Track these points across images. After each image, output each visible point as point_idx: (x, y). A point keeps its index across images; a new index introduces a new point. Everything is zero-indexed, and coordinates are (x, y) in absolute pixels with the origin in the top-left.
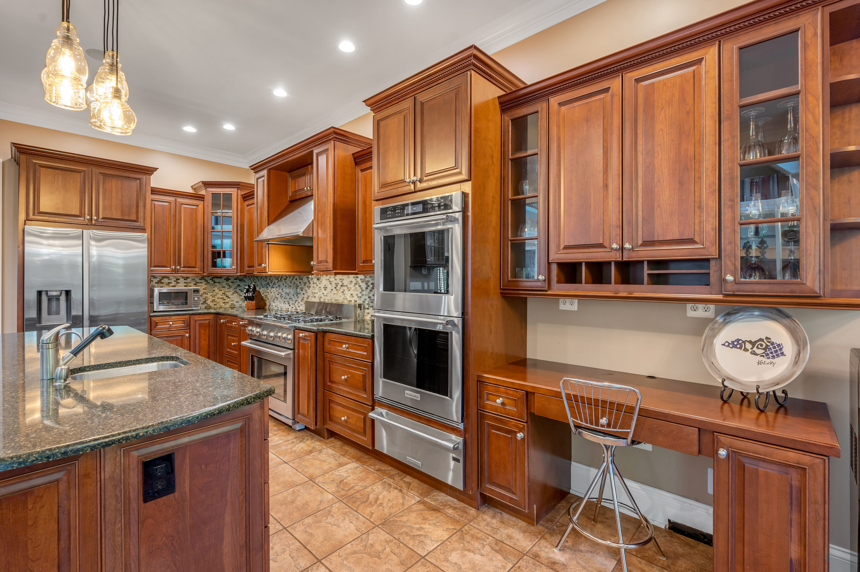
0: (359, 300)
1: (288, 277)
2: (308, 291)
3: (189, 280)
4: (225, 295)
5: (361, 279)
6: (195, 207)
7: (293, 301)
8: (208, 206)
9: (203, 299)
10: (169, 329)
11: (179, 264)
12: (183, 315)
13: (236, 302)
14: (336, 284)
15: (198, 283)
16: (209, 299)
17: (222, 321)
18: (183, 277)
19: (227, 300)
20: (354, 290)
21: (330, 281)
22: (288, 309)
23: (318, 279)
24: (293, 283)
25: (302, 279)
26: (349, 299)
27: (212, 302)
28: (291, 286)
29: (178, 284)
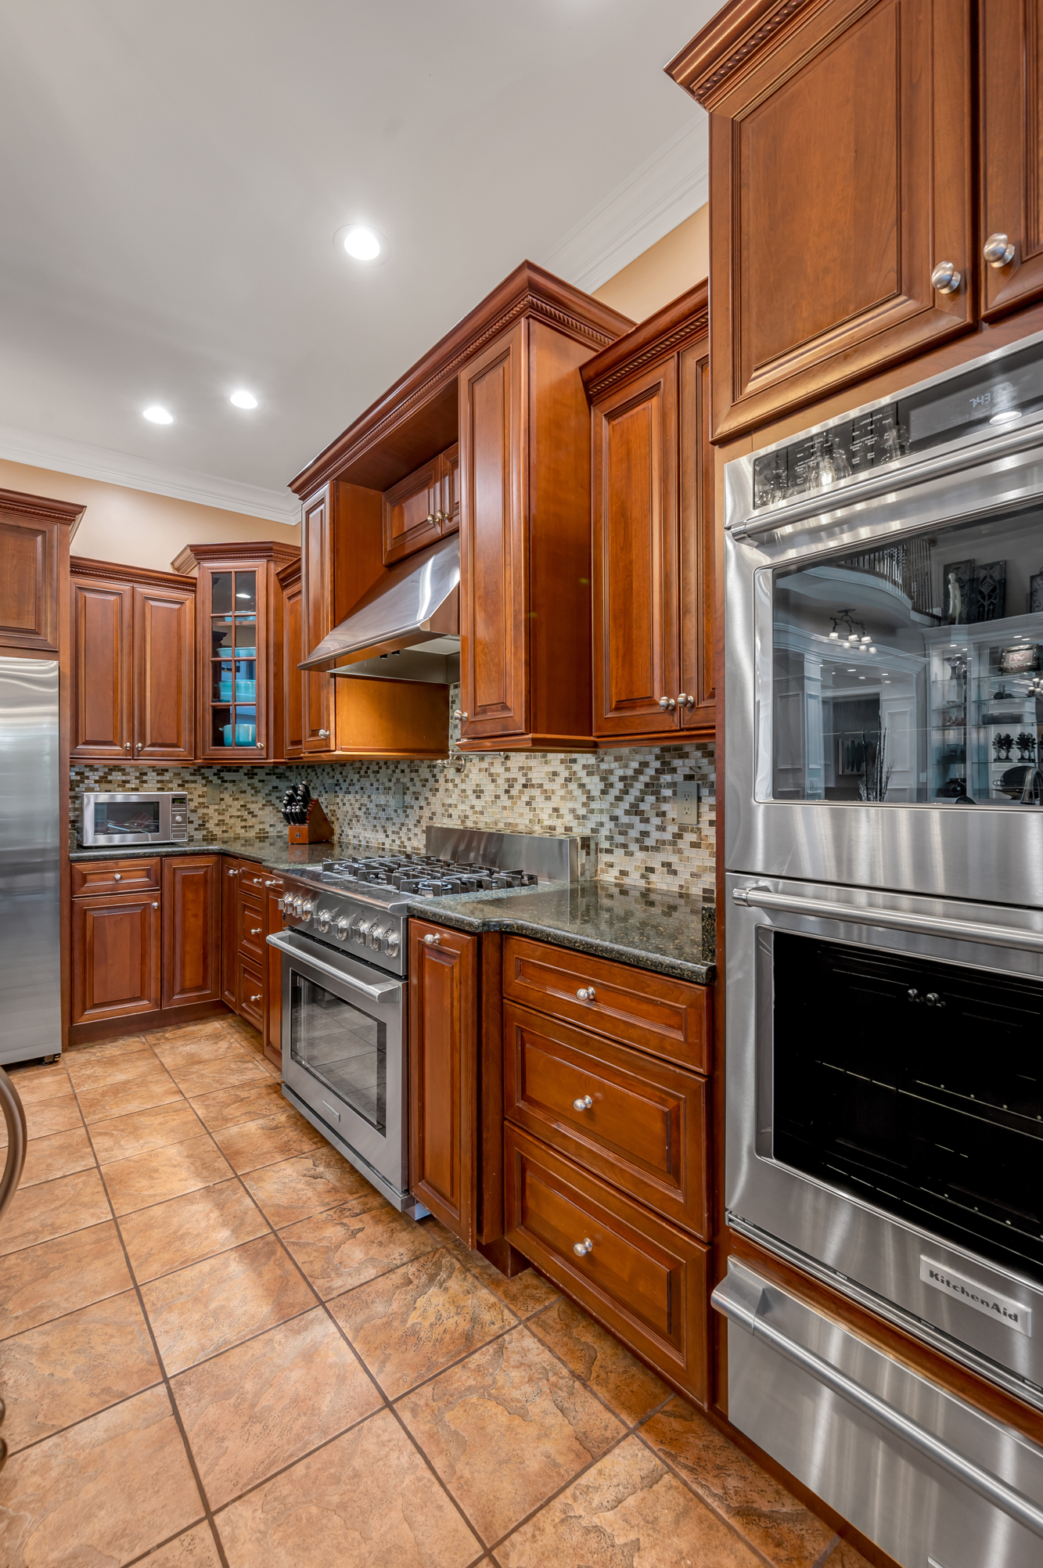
0: (579, 825)
1: (384, 767)
2: (432, 800)
3: (167, 777)
4: (246, 810)
5: (584, 767)
6: (177, 606)
7: (394, 824)
8: (203, 603)
9: (199, 818)
10: (113, 891)
11: (142, 738)
12: (144, 856)
13: (271, 826)
14: (508, 780)
15: (187, 782)
16: (211, 818)
17: (231, 872)
18: (154, 769)
19: (251, 821)
20: (562, 798)
21: (491, 775)
22: (383, 844)
23: (458, 770)
24: (394, 780)
25: (417, 771)
26: (547, 823)
27: (218, 825)
28: (390, 789)
29: (145, 785)
